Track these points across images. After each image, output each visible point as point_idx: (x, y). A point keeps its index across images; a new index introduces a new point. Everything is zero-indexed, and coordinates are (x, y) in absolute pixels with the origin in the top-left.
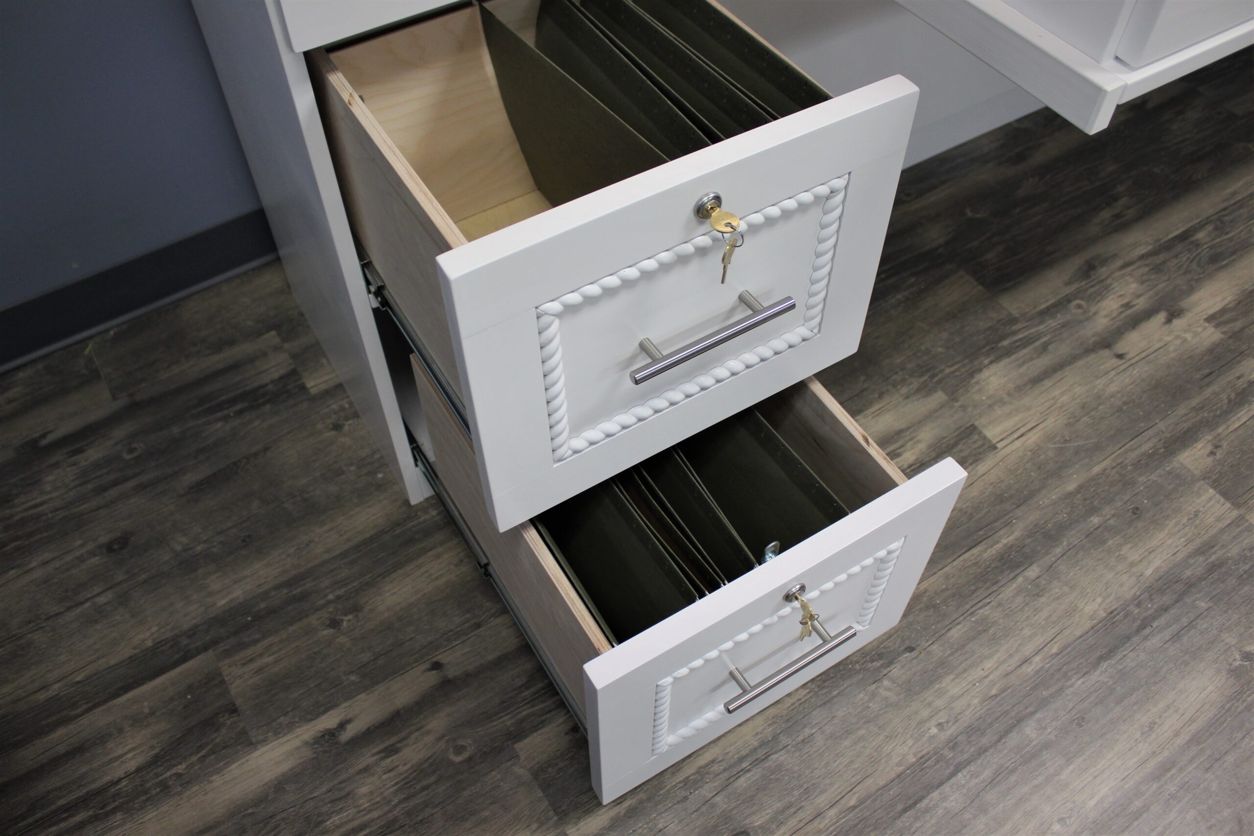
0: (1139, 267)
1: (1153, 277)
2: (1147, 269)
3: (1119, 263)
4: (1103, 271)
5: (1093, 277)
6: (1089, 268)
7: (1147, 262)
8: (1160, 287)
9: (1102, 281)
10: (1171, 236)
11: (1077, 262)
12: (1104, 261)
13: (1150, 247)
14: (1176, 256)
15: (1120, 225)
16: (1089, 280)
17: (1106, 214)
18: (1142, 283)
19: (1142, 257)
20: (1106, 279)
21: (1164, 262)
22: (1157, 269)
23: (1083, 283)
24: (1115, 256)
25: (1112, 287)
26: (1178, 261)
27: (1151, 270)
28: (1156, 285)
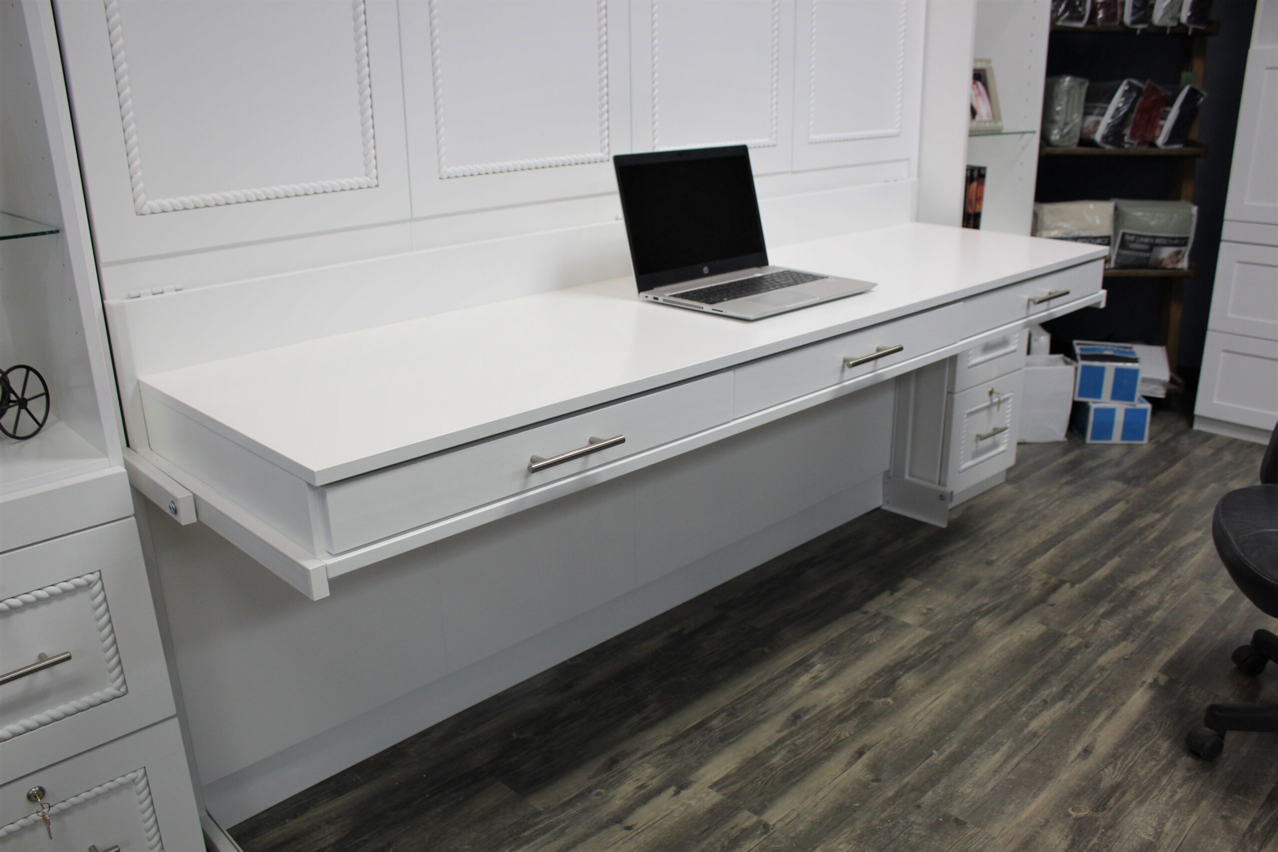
0: (657, 755)
1: (669, 760)
2: (663, 755)
3: (640, 754)
4: (624, 763)
5: (614, 769)
6: (614, 761)
7: (664, 750)
8: (674, 767)
9: (623, 770)
10: (689, 727)
11: (603, 759)
12: (625, 755)
13: (669, 738)
14: (691, 742)
15: (647, 725)
16: (612, 771)
17: (635, 719)
18: (658, 767)
19: (661, 747)
20: (626, 769)
21: (679, 748)
22: (673, 754)
23: (605, 775)
24: (637, 750)
25: (632, 773)
26: (693, 744)
27: (668, 755)
28: (670, 767)
